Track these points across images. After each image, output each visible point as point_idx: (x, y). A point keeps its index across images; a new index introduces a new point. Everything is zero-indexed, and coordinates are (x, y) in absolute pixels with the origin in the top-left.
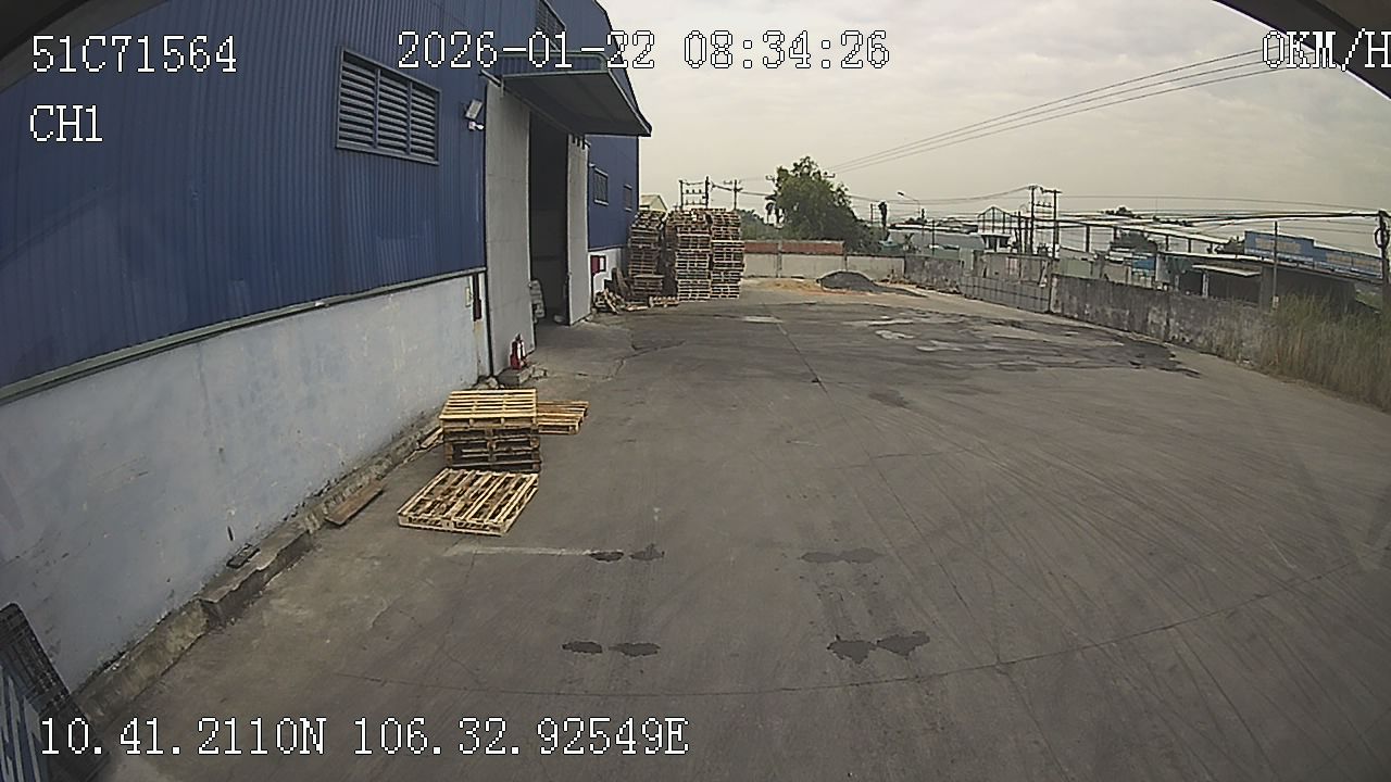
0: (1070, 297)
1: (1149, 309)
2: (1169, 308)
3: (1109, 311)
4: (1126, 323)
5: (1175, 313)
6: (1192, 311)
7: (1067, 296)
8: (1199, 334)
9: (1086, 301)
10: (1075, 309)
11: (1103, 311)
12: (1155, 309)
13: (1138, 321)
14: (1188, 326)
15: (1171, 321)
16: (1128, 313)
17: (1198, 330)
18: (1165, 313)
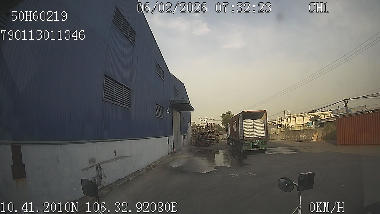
0: (285, 136)
1: (300, 134)
2: (304, 133)
3: (293, 137)
4: (296, 138)
5: (305, 134)
6: (308, 132)
7: (285, 135)
8: (310, 137)
9: (288, 136)
10: (286, 138)
11: (292, 137)
12: (301, 134)
13: (299, 137)
14: (308, 136)
15: (305, 136)
16: (296, 136)
17: (310, 136)
18: (303, 134)
